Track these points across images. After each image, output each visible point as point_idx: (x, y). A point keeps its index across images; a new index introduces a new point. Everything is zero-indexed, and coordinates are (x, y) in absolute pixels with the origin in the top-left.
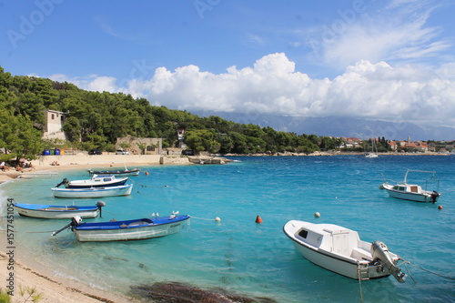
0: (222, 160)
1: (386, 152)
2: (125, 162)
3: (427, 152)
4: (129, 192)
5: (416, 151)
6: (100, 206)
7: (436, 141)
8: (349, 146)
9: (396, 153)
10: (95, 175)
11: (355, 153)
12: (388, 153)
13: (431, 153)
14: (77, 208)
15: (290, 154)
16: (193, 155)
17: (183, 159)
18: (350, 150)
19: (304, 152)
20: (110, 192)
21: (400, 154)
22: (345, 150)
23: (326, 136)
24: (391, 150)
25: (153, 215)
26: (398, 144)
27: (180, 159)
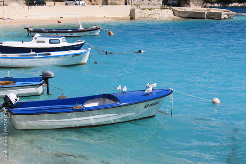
0: (224, 14)
2: (78, 16)
4: (85, 60)
6: (46, 78)
10: (37, 35)
14: (15, 80)
16: (179, 5)
17: (164, 11)
20: (60, 59)
25: (119, 88)
27: (160, 11)
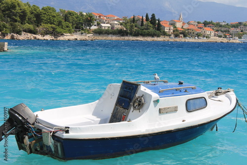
1: (158, 36)
3: (214, 39)
5: (198, 35)
7: (215, 22)
8: (105, 26)
9: (172, 39)
11: (115, 38)
12: (161, 39)
13: (219, 40)
15: (30, 36)
18: (107, 33)
19: (51, 33)
21: (178, 39)
22: (99, 32)
23: (71, 10)
24: (165, 34)
26: (173, 24)
